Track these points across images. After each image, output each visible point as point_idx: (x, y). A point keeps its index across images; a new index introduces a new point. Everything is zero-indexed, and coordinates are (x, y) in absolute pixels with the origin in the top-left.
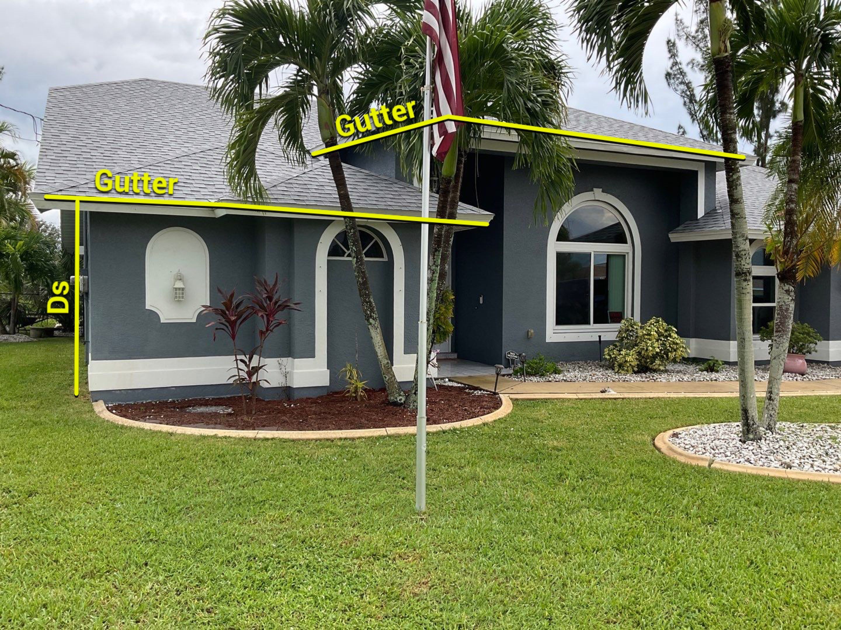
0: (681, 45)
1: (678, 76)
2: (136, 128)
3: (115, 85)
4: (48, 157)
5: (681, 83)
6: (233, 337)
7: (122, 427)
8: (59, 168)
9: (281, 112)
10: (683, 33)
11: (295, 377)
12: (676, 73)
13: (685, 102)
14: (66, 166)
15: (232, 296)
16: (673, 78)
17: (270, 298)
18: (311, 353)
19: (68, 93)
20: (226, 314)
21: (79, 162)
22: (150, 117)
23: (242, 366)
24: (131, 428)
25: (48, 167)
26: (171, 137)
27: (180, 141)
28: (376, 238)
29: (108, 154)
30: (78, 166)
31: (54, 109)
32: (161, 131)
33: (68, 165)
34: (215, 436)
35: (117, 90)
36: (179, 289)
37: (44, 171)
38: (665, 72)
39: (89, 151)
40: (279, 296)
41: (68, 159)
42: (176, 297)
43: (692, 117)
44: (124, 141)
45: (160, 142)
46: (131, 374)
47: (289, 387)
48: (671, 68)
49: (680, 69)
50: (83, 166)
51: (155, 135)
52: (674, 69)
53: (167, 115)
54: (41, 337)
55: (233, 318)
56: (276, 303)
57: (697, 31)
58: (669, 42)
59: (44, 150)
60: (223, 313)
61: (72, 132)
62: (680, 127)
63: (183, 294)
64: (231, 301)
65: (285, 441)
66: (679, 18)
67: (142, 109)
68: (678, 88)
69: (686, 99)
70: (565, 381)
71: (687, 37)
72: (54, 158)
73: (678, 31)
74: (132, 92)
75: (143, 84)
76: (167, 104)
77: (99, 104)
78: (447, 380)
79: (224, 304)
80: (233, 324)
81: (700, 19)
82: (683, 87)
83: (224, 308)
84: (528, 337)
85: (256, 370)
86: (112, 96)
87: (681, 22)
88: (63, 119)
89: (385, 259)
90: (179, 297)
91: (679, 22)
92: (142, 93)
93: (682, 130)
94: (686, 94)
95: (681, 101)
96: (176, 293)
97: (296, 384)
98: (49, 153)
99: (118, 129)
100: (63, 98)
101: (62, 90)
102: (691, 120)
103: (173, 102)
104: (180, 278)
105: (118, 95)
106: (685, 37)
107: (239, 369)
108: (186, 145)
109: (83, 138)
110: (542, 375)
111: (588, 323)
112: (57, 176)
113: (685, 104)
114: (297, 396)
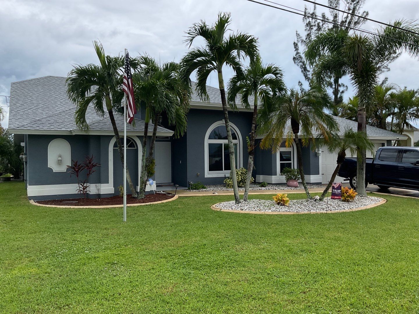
0: (299, 44)
1: (299, 59)
2: (45, 99)
3: (37, 80)
4: (12, 113)
5: (300, 62)
6: (77, 176)
7: (40, 206)
8: (17, 118)
9: (95, 99)
10: (300, 40)
11: (101, 190)
12: (298, 57)
13: (302, 70)
14: (19, 117)
15: (77, 162)
16: (297, 60)
17: (90, 163)
18: (107, 182)
19: (18, 85)
20: (75, 168)
21: (24, 115)
22: (51, 94)
23: (81, 186)
24: (42, 207)
25: (12, 117)
26: (59, 103)
27: (62, 105)
28: (132, 141)
29: (34, 111)
30: (23, 116)
31: (14, 92)
32: (55, 100)
33: (20, 116)
34: (70, 208)
35: (38, 82)
36: (60, 160)
37: (11, 119)
38: (293, 57)
39: (27, 110)
40: (94, 162)
41: (20, 114)
42: (59, 163)
43: (305, 77)
44: (41, 105)
45: (54, 105)
46: (43, 190)
47: (100, 194)
48: (296, 55)
49: (300, 55)
50: (25, 116)
51: (53, 102)
52: (297, 55)
53: (58, 93)
54: (5, 181)
55: (77, 170)
56: (92, 164)
57: (306, 39)
58: (294, 43)
59: (11, 111)
60: (74, 168)
61: (20, 102)
62: (299, 82)
63: (61, 162)
64: (76, 164)
65: (92, 209)
66: (298, 33)
67: (48, 90)
68: (299, 64)
69: (302, 69)
70: (206, 191)
71: (302, 42)
72: (14, 113)
73: (298, 39)
74: (44, 83)
75: (49, 79)
76: (58, 88)
77: (31, 89)
78: (162, 191)
79: (74, 165)
80: (77, 172)
81: (307, 33)
82: (301, 64)
83: (74, 166)
84: (197, 176)
85: (86, 187)
86: (36, 85)
87: (299, 35)
88: (17, 97)
89: (136, 148)
90: (60, 163)
91: (298, 35)
92: (48, 83)
93: (300, 84)
94: (303, 67)
95: (300, 70)
96: (59, 162)
97: (102, 193)
98: (13, 111)
99: (38, 100)
100: (17, 87)
101: (16, 84)
102: (305, 79)
103: (60, 86)
104: (60, 156)
105: (38, 85)
106: (301, 42)
107: (80, 187)
108: (65, 106)
109: (25, 105)
110: (198, 189)
111: (222, 170)
112: (16, 121)
113: (302, 71)
114: (102, 197)
